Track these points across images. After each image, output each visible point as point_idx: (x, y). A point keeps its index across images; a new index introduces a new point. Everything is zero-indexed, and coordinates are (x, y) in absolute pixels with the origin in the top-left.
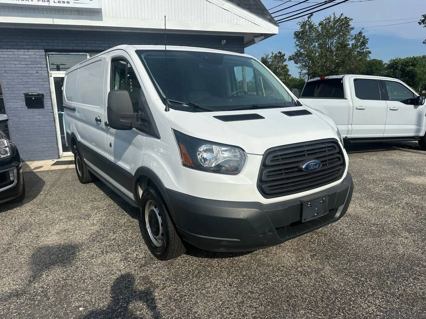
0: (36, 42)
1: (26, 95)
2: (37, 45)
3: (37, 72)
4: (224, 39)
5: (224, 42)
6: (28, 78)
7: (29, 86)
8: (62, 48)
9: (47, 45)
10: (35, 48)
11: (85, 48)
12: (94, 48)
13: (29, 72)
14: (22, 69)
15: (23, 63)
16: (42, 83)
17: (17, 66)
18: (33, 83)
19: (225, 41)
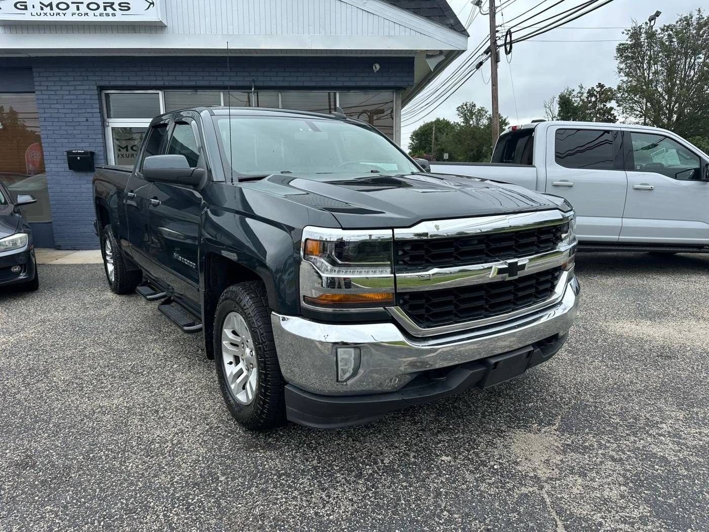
0: (85, 76)
1: (69, 153)
2: (87, 80)
3: (87, 120)
4: (375, 63)
5: (376, 68)
6: (74, 128)
7: (75, 140)
8: (120, 83)
9: (100, 79)
10: (85, 84)
11: (154, 84)
12: (167, 84)
13: (75, 119)
14: (67, 115)
15: (67, 106)
16: (94, 136)
17: (61, 111)
18: (81, 136)
19: (378, 66)
